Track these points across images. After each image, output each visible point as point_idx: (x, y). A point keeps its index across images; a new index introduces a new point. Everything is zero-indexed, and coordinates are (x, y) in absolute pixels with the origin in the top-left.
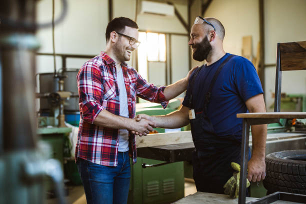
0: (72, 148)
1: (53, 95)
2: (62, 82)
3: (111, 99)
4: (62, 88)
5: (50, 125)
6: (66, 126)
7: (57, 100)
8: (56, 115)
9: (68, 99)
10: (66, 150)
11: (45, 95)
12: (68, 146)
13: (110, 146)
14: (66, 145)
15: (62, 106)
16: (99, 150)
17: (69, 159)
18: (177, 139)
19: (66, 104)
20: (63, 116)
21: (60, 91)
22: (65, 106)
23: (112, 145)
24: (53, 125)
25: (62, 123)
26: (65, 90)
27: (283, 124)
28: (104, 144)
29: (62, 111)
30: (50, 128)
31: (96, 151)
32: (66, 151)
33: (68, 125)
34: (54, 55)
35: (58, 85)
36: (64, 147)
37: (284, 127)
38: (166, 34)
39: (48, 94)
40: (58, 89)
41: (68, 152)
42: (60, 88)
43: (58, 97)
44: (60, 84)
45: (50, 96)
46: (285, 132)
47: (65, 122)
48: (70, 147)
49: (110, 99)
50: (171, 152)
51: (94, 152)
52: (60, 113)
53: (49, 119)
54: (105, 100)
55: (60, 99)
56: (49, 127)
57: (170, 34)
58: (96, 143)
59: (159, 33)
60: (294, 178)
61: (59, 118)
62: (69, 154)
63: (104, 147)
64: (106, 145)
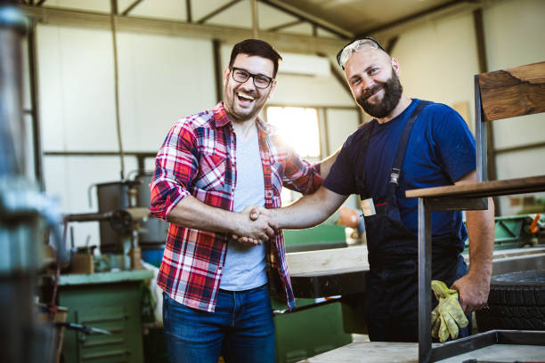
0: (156, 305)
1: (118, 214)
2: (133, 191)
3: (213, 189)
4: (134, 202)
5: (116, 267)
6: (144, 268)
7: (127, 223)
8: (127, 249)
9: (145, 219)
10: (146, 310)
11: (106, 215)
12: (149, 304)
13: (206, 274)
14: (146, 301)
15: (135, 233)
16: (185, 278)
17: (151, 325)
18: (323, 262)
19: (142, 230)
20: (137, 250)
21: (130, 207)
22: (140, 235)
23: (208, 272)
24: (123, 268)
25: (136, 263)
26: (139, 205)
27: (515, 233)
28: (195, 268)
29: (136, 242)
30: (115, 273)
31: (179, 279)
32: (146, 313)
33: (147, 266)
34: (121, 154)
35: (126, 197)
36: (142, 304)
37: (517, 238)
38: (317, 108)
39: (110, 214)
40: (127, 204)
41: (149, 314)
42: (130, 202)
43: (127, 217)
44: (130, 194)
45: (114, 217)
46: (522, 246)
47: (142, 262)
48: (153, 304)
49: (211, 190)
50: (312, 280)
51: (176, 281)
52: (132, 247)
53: (114, 259)
54: (200, 190)
55: (131, 220)
56: (115, 270)
57: (325, 108)
58: (182, 264)
59: (305, 107)
60: (528, 311)
61: (131, 254)
62: (152, 318)
63: (194, 274)
64: (197, 272)
